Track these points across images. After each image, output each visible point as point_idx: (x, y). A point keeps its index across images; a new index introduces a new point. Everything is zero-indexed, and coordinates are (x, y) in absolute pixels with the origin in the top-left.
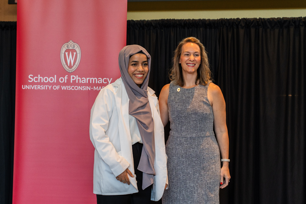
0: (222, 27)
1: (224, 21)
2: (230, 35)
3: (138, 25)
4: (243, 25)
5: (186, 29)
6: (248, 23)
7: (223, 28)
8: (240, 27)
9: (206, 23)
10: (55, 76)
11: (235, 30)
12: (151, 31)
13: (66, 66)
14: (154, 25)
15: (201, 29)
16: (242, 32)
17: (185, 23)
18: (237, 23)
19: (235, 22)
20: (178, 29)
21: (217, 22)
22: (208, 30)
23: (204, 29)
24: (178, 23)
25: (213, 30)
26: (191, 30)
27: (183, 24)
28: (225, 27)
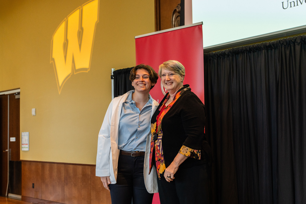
0: (280, 47)
1: (282, 40)
2: (288, 52)
3: (216, 55)
4: (299, 41)
5: (252, 53)
6: (303, 39)
7: (281, 48)
8: (296, 44)
10: (158, 100)
11: (292, 48)
12: (226, 58)
13: (164, 92)
14: (227, 53)
15: (263, 51)
16: (298, 48)
18: (293, 41)
19: (291, 40)
20: (245, 54)
21: (276, 43)
22: (270, 51)
23: (266, 51)
24: (244, 49)
25: (273, 50)
26: (256, 53)
27: (248, 49)
28: (283, 45)
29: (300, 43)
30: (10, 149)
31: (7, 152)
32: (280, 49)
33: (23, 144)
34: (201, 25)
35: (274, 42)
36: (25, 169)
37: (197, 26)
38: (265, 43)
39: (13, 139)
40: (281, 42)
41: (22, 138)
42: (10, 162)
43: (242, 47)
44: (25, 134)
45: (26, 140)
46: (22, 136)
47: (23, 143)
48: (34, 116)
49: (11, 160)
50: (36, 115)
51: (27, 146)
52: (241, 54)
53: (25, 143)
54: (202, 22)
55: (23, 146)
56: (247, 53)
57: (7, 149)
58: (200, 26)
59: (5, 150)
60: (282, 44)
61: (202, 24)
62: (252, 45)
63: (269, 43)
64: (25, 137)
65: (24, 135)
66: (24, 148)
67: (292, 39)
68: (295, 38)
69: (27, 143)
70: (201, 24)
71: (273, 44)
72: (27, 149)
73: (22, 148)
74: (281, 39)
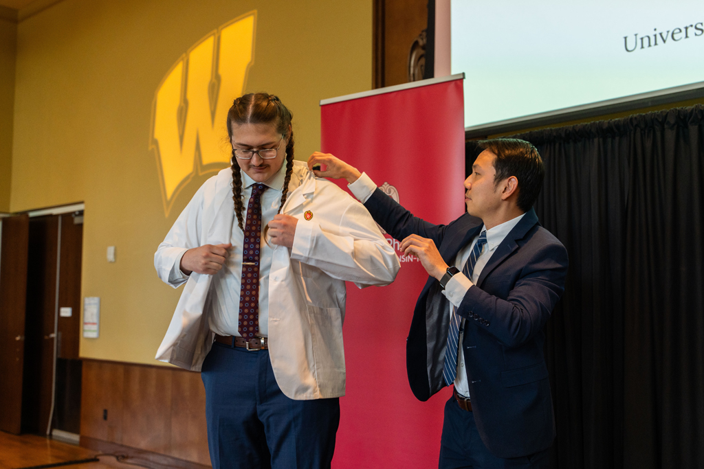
0: (632, 132)
1: (636, 118)
2: (648, 144)
4: (672, 120)
5: (572, 144)
6: (682, 117)
7: (635, 134)
8: (666, 126)
9: (604, 127)
11: (658, 134)
15: (596, 140)
16: (670, 135)
17: (568, 132)
18: (660, 120)
19: (656, 119)
20: (557, 145)
22: (609, 140)
23: (601, 140)
24: (555, 134)
25: (617, 138)
26: (580, 145)
27: (563, 135)
28: (638, 130)
29: (674, 125)
30: (60, 334)
31: (53, 339)
32: (632, 135)
33: (86, 324)
34: (461, 80)
35: (619, 120)
36: (90, 378)
37: (453, 83)
38: (600, 122)
39: (66, 312)
40: (635, 123)
41: (84, 310)
42: (59, 360)
43: (551, 130)
44: (92, 301)
45: (92, 314)
46: (86, 307)
47: (86, 321)
48: (111, 262)
49: (59, 356)
50: (115, 262)
51: (95, 327)
52: (549, 147)
53: (91, 321)
54: (464, 74)
55: (86, 327)
56: (560, 144)
57: (53, 332)
58: (458, 82)
59: (48, 335)
60: (637, 125)
61: (464, 78)
62: (572, 126)
63: (609, 122)
64: (91, 309)
65: (90, 304)
66: (89, 331)
67: (658, 115)
68: (664, 114)
69: (95, 320)
70: (461, 77)
71: (617, 125)
72: (94, 335)
73: (84, 331)
74: (635, 115)
